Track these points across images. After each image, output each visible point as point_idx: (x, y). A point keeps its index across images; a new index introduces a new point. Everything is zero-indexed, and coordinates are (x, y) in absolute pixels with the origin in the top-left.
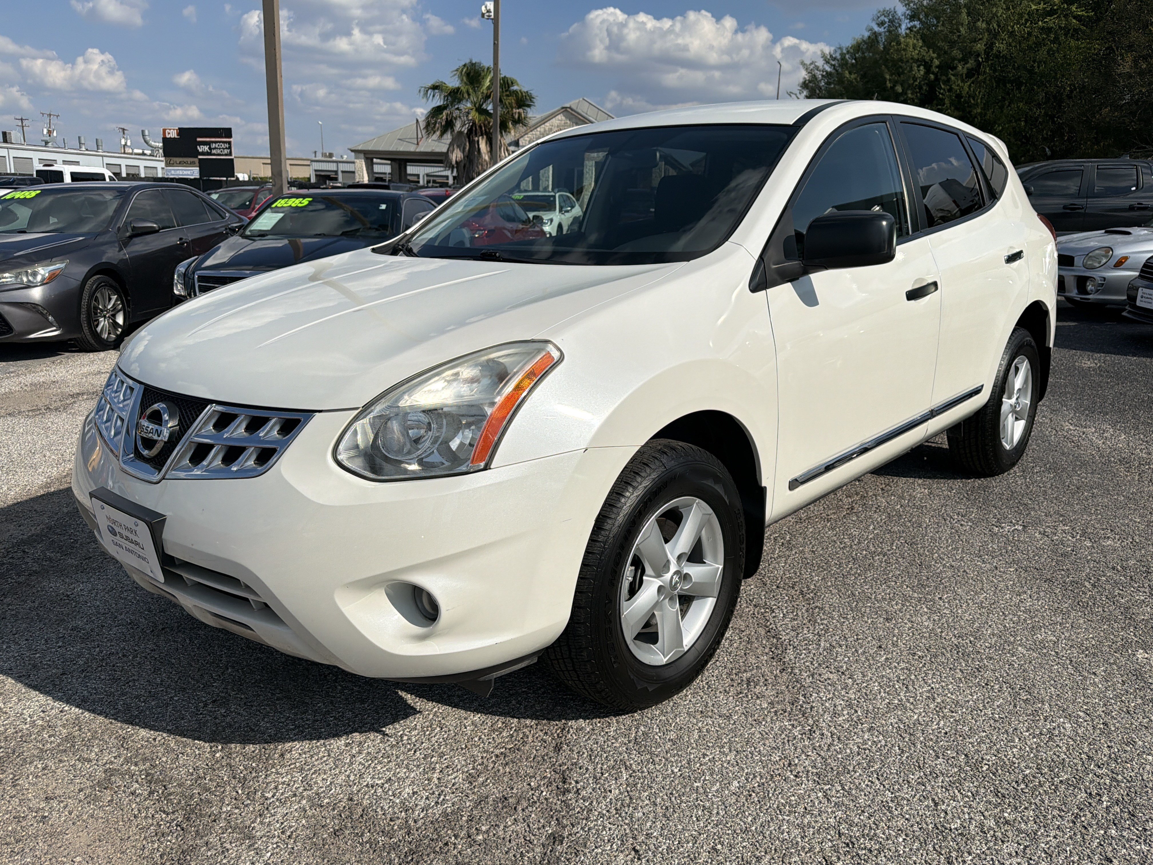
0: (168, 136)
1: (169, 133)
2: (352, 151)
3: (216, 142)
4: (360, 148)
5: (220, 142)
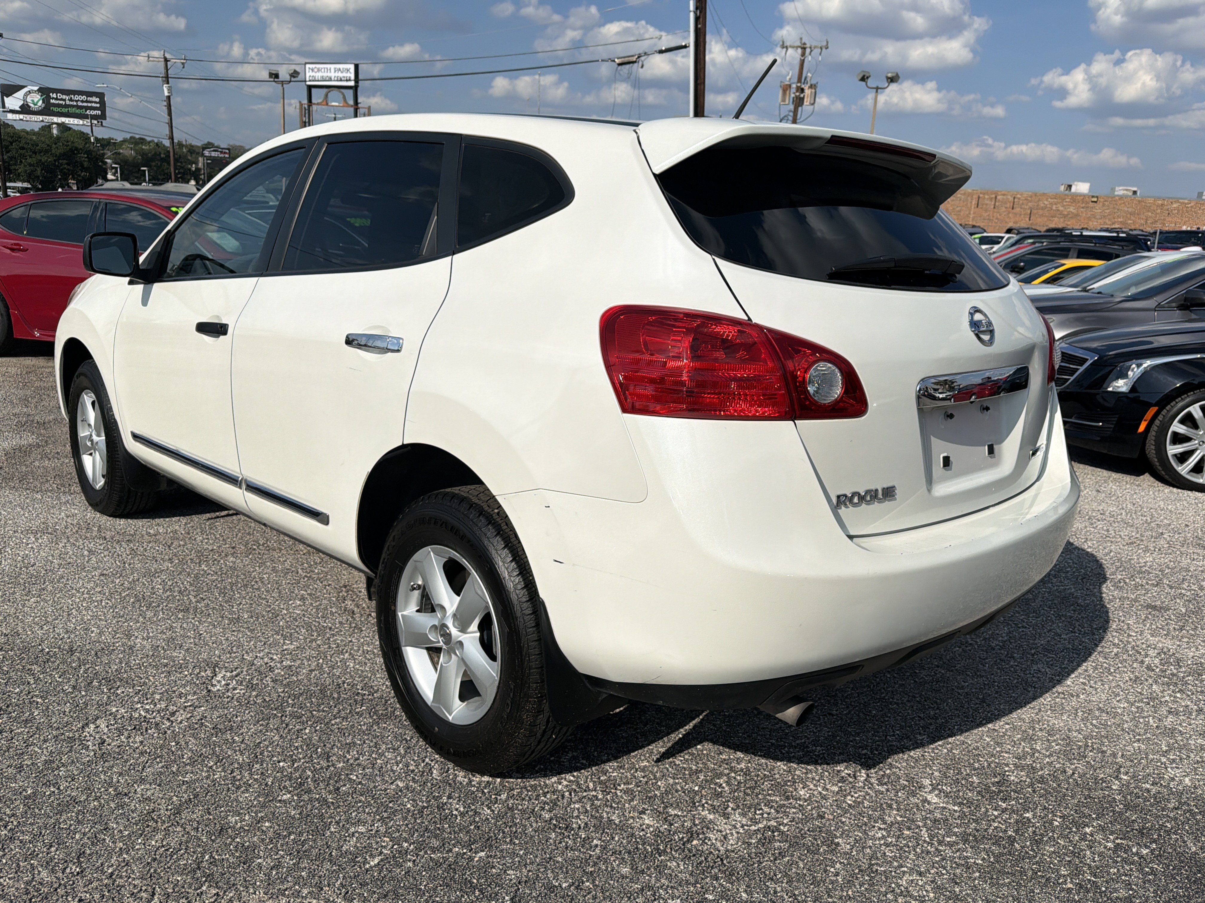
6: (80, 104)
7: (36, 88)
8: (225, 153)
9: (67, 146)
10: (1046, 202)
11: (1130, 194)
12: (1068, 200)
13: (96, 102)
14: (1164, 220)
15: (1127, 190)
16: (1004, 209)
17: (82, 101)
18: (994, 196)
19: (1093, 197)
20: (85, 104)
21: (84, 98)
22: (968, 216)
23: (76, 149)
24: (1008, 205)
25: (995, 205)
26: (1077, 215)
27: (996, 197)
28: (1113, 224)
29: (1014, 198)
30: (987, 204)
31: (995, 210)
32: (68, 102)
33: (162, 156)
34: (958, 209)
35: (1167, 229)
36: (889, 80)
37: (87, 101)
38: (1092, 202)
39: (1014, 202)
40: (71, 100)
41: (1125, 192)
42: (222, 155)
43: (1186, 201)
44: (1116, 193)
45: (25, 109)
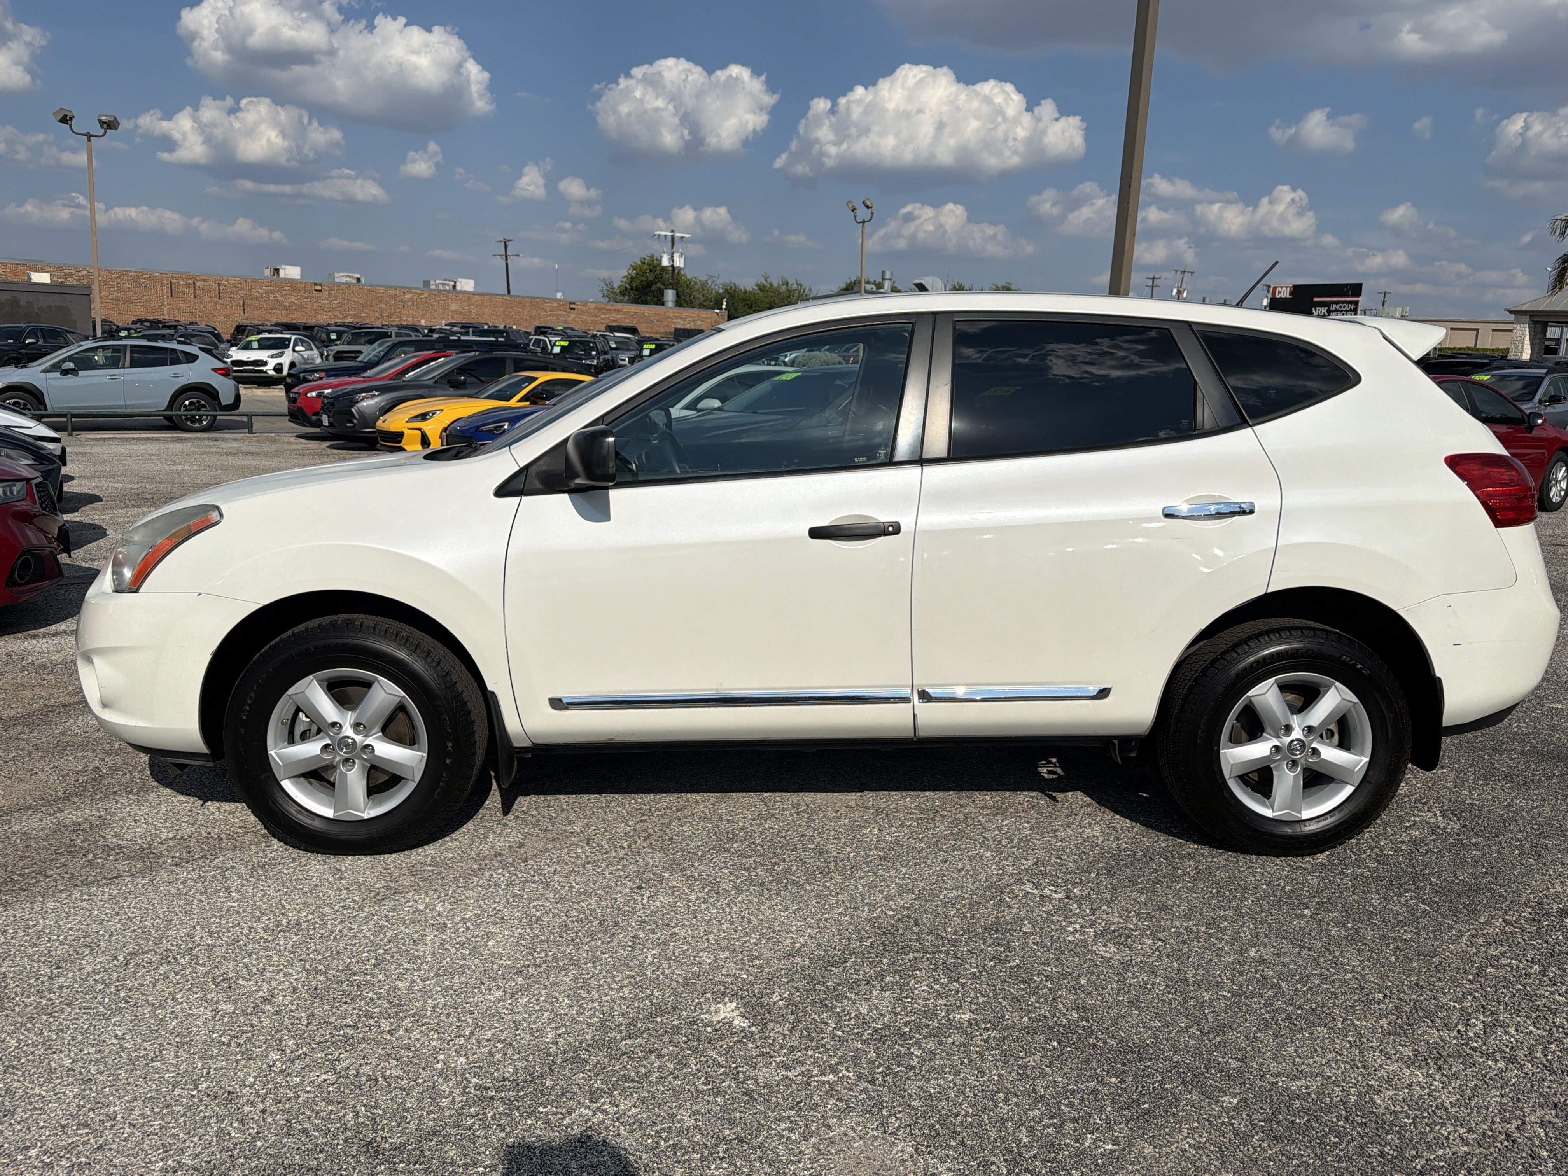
0: (1277, 296)
1: (1280, 292)
2: (1511, 312)
3: (1337, 303)
4: (1524, 308)
5: (1343, 302)
10: (261, 291)
11: (355, 281)
12: (287, 288)
14: (400, 312)
15: (350, 277)
16: (208, 299)
18: (191, 282)
19: (316, 284)
22: (161, 307)
24: (213, 294)
25: (195, 293)
26: (301, 307)
27: (194, 283)
28: (346, 317)
29: (219, 285)
30: (184, 293)
31: (197, 300)
34: (145, 298)
35: (405, 323)
36: (105, 126)
38: (317, 290)
39: (219, 290)
41: (348, 279)
43: (419, 291)
44: (337, 280)
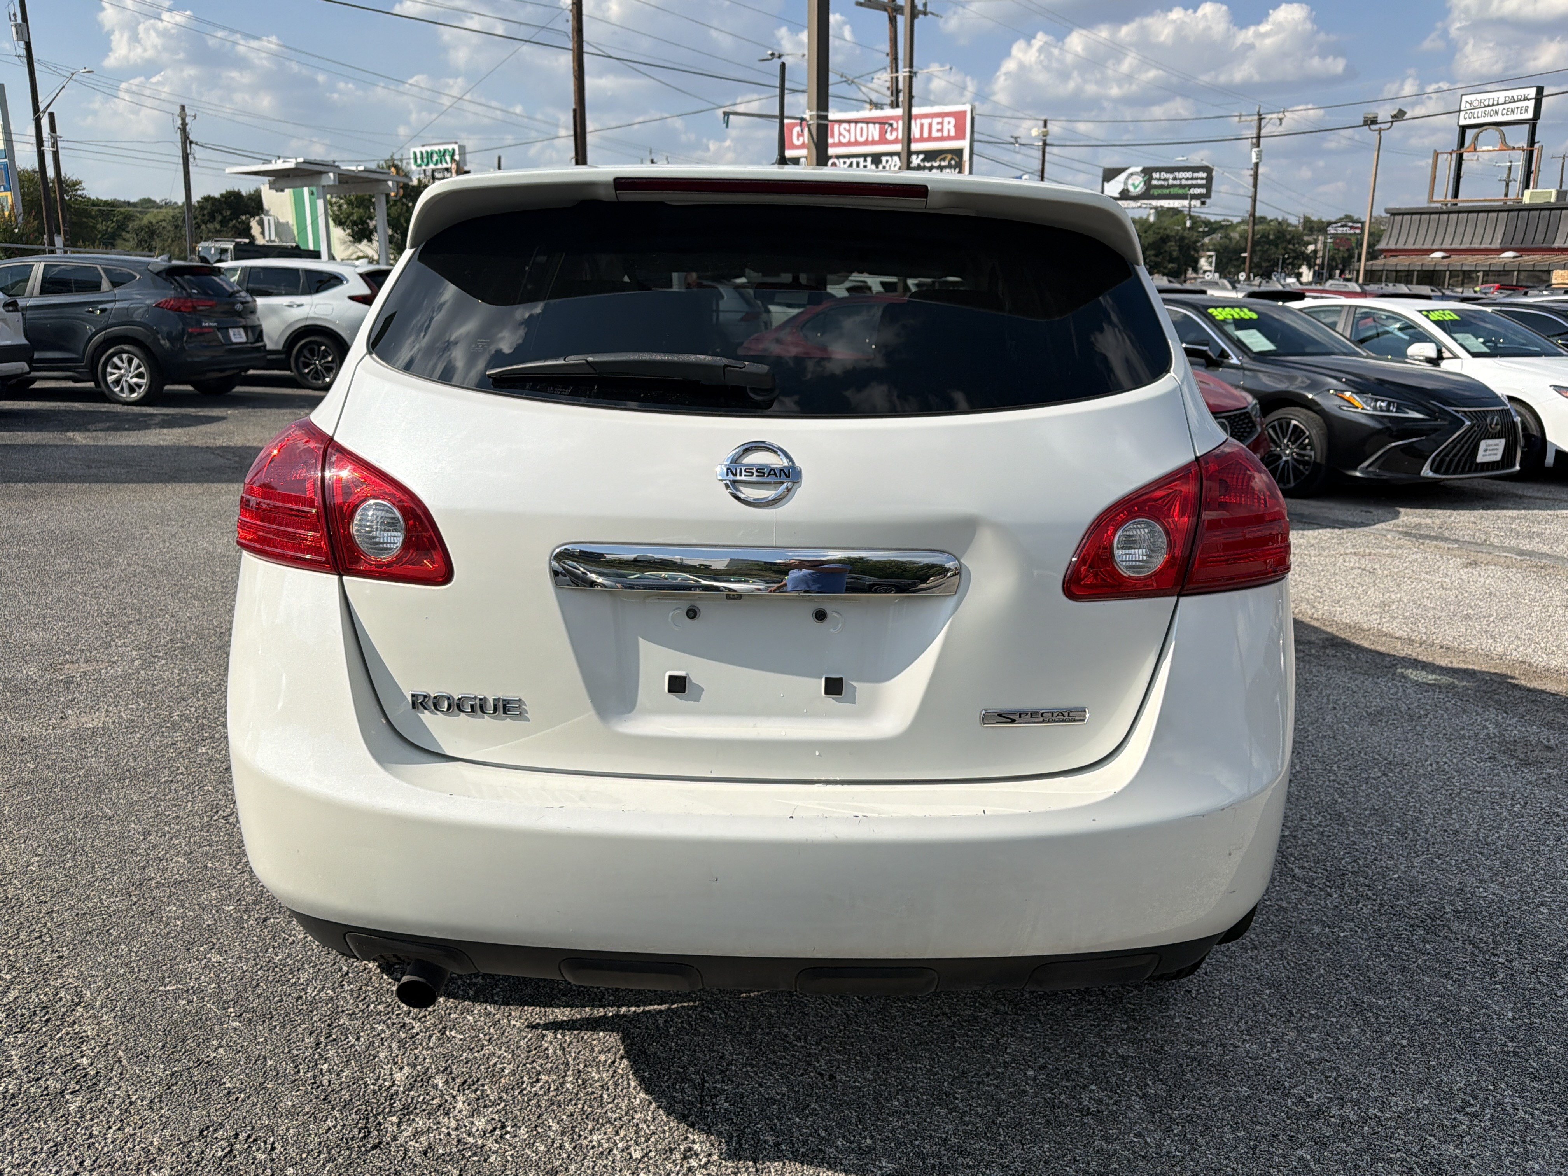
6: (1184, 182)
7: (1139, 169)
8: (1357, 228)
9: (1158, 233)
13: (1202, 179)
17: (1187, 179)
20: (1190, 182)
21: (1189, 175)
23: (1168, 236)
32: (1171, 182)
33: (1271, 237)
37: (1192, 179)
40: (1175, 179)
42: (1352, 231)
45: (1125, 195)
